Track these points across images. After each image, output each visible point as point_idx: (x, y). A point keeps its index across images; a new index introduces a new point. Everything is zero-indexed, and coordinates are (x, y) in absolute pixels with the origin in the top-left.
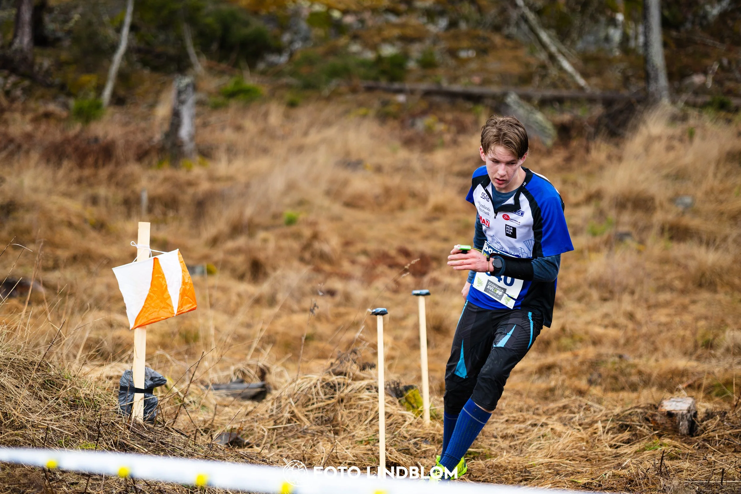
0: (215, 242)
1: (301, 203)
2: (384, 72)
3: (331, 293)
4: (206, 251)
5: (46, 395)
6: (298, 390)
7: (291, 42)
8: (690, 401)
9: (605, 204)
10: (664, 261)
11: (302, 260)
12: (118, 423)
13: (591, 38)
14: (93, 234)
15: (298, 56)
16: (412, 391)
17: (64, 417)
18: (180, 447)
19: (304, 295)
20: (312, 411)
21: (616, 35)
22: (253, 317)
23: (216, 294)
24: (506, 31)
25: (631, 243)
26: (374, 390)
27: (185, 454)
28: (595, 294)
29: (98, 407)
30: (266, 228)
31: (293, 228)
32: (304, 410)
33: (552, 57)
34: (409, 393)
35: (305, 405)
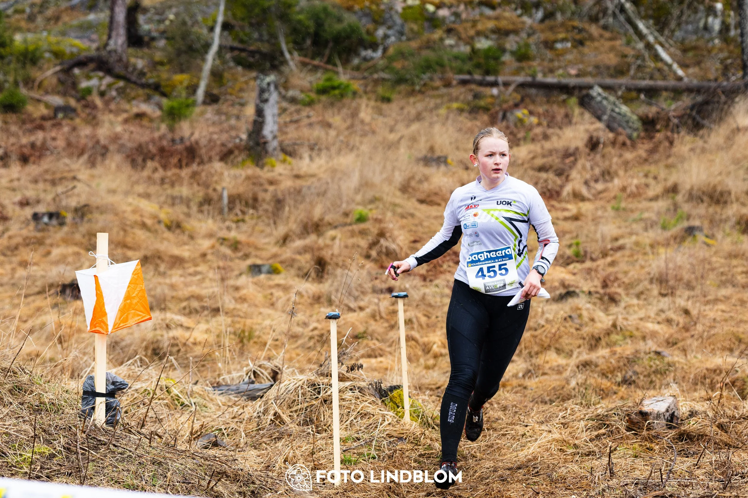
0: (285, 240)
1: (373, 200)
2: (478, 66)
3: (390, 290)
4: (275, 250)
5: (11, 401)
6: (285, 391)
7: (386, 37)
8: (672, 399)
9: (679, 198)
10: (732, 256)
11: (368, 257)
12: (75, 426)
13: (690, 27)
14: (167, 234)
15: (391, 51)
16: (398, 391)
17: (24, 421)
18: (131, 449)
19: (364, 293)
20: (296, 411)
21: (716, 24)
22: (311, 316)
23: (278, 293)
24: (602, 22)
25: (700, 237)
26: (357, 390)
27: (134, 456)
28: (655, 290)
29: (61, 411)
30: (336, 227)
31: (362, 226)
32: (288, 411)
33: (649, 46)
34: (395, 393)
35: (290, 407)
